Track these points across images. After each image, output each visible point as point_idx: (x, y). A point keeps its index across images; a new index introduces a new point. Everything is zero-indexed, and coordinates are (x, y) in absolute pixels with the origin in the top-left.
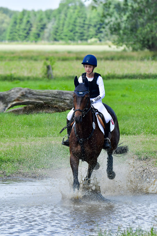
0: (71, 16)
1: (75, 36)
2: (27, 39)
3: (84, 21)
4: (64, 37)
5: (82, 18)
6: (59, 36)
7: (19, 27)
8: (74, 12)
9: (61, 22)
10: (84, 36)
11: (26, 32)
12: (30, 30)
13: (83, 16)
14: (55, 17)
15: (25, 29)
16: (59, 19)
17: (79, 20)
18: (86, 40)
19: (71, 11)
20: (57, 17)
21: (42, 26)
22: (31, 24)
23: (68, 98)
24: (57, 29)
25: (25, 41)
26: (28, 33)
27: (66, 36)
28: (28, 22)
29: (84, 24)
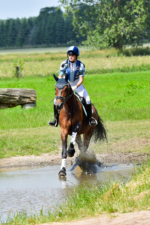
0: (51, 22)
1: (55, 39)
2: (14, 44)
3: (63, 25)
4: (45, 41)
5: (61, 23)
6: (41, 39)
7: (6, 34)
8: (53, 18)
9: (42, 28)
10: (63, 39)
11: (12, 38)
12: (16, 36)
13: (61, 21)
14: (36, 23)
15: (11, 36)
16: (41, 25)
17: (57, 25)
18: (66, 42)
19: (51, 17)
20: (39, 24)
21: (26, 32)
22: (16, 31)
23: (17, 95)
24: (39, 33)
25: (11, 46)
26: (14, 39)
27: (48, 39)
28: (14, 29)
29: (63, 28)
